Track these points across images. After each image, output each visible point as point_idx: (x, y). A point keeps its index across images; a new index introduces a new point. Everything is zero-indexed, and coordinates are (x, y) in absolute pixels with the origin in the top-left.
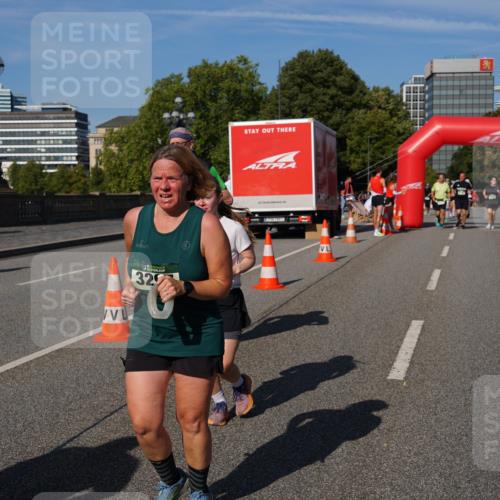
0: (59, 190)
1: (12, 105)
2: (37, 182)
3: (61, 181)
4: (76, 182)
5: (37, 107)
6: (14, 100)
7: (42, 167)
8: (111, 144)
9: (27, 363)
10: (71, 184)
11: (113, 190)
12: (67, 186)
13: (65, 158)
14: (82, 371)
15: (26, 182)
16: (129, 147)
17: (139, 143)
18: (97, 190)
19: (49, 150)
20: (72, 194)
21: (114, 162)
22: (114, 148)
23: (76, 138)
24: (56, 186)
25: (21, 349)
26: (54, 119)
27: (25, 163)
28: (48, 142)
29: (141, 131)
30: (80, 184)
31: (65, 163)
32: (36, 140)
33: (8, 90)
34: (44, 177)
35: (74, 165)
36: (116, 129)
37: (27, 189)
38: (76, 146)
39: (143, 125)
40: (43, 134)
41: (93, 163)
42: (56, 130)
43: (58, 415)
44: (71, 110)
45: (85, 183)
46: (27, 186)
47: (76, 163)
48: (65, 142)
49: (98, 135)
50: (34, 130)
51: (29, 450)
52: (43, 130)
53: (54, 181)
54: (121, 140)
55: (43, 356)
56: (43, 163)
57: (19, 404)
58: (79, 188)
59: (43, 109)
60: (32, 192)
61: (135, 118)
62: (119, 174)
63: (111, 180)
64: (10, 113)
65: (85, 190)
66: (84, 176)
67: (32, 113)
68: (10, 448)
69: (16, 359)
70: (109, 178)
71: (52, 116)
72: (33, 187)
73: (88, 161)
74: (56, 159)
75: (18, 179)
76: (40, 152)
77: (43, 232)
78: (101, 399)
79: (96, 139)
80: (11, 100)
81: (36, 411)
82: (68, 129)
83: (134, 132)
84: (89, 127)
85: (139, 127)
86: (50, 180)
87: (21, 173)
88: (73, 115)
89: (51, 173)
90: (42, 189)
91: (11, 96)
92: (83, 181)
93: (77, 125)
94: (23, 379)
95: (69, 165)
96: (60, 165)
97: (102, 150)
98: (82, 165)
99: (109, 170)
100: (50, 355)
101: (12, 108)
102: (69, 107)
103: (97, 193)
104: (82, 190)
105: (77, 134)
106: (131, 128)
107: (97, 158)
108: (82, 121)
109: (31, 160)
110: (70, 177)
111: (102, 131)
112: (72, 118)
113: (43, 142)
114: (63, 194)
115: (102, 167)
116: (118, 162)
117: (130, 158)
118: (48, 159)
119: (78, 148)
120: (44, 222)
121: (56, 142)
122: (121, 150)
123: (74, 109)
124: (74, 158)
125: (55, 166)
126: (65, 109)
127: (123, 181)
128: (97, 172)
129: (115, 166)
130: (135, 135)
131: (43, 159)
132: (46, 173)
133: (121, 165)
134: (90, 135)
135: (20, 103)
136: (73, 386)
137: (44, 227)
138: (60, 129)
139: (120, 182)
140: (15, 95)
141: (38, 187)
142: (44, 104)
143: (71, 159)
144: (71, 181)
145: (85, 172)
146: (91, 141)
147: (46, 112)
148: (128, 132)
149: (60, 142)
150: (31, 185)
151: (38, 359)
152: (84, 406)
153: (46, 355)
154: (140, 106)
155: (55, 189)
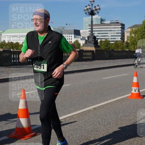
0: (115, 49)
1: (101, 21)
2: (107, 46)
3: (115, 46)
4: (120, 46)
5: (109, 22)
6: (102, 20)
7: (109, 41)
8: (132, 34)
9: (107, 103)
10: (118, 47)
11: (132, 49)
12: (117, 47)
13: (117, 39)
14: (125, 108)
15: (104, 46)
16: (138, 35)
17: (141, 33)
18: (127, 49)
19: (112, 36)
20: (119, 50)
21: (133, 40)
22: (133, 35)
23: (121, 32)
24: (113, 47)
25: (105, 99)
26: (114, 26)
27: (104, 40)
28: (111, 33)
29: (143, 29)
30: (121, 47)
31: (117, 40)
32: (108, 33)
33: (100, 17)
34: (110, 44)
35: (120, 41)
36: (134, 29)
37: (104, 48)
38: (120, 34)
39: (143, 27)
40: (110, 31)
41: (126, 40)
42: (114, 29)
43: (118, 121)
44: (119, 23)
45: (123, 47)
46: (104, 47)
47: (120, 40)
48: (117, 33)
49: (128, 31)
50: (107, 29)
51: (109, 131)
52: (110, 29)
53: (113, 46)
54: (135, 33)
55: (112, 102)
56: (110, 40)
57: (105, 116)
58: (121, 48)
59: (111, 23)
60: (106, 49)
61: (140, 25)
62: (134, 44)
63: (132, 46)
64: (100, 24)
65: (123, 49)
66: (123, 44)
67: (107, 24)
68: (104, 130)
69: (104, 102)
70: (131, 45)
71: (113, 25)
72: (106, 48)
73: (124, 39)
74: (114, 39)
75: (102, 45)
76: (109, 36)
77: (110, 62)
78: (132, 117)
79: (127, 32)
80: (101, 20)
81: (111, 119)
82: (118, 29)
83: (140, 30)
84: (125, 28)
85: (142, 28)
86: (112, 46)
87: (103, 43)
88: (120, 25)
89: (112, 44)
90: (109, 48)
91: (101, 19)
92: (122, 46)
93: (121, 28)
94: (106, 108)
95: (118, 41)
96: (115, 41)
97: (129, 36)
98: (122, 41)
99: (131, 42)
100: (114, 102)
101: (101, 23)
102: (119, 22)
103: (128, 50)
104: (121, 49)
105: (121, 30)
106: (139, 28)
107: (127, 38)
108: (123, 26)
109: (106, 39)
110: (118, 44)
111: (129, 30)
112: (120, 26)
113: (110, 33)
114: (116, 50)
115: (129, 41)
116: (134, 40)
117: (138, 38)
118: (111, 39)
119: (121, 35)
120: (111, 59)
121: (114, 33)
122: (135, 36)
123: (120, 22)
124: (120, 38)
125: (113, 41)
126: (118, 23)
127: (136, 46)
128: (127, 43)
129: (133, 41)
130: (140, 31)
131: (110, 39)
132: (111, 43)
133: (135, 41)
134: (125, 31)
135: (103, 21)
136: (122, 112)
137: (110, 61)
138: (115, 29)
139: (135, 46)
140: (102, 18)
141: (108, 48)
142: (111, 21)
143: (119, 39)
144: (118, 46)
145: (123, 43)
146: (125, 33)
147: (111, 24)
148: (138, 30)
149: (116, 33)
150: (106, 47)
151: (110, 102)
152: (126, 119)
153: (113, 101)
154: (143, 21)
155: (113, 48)
